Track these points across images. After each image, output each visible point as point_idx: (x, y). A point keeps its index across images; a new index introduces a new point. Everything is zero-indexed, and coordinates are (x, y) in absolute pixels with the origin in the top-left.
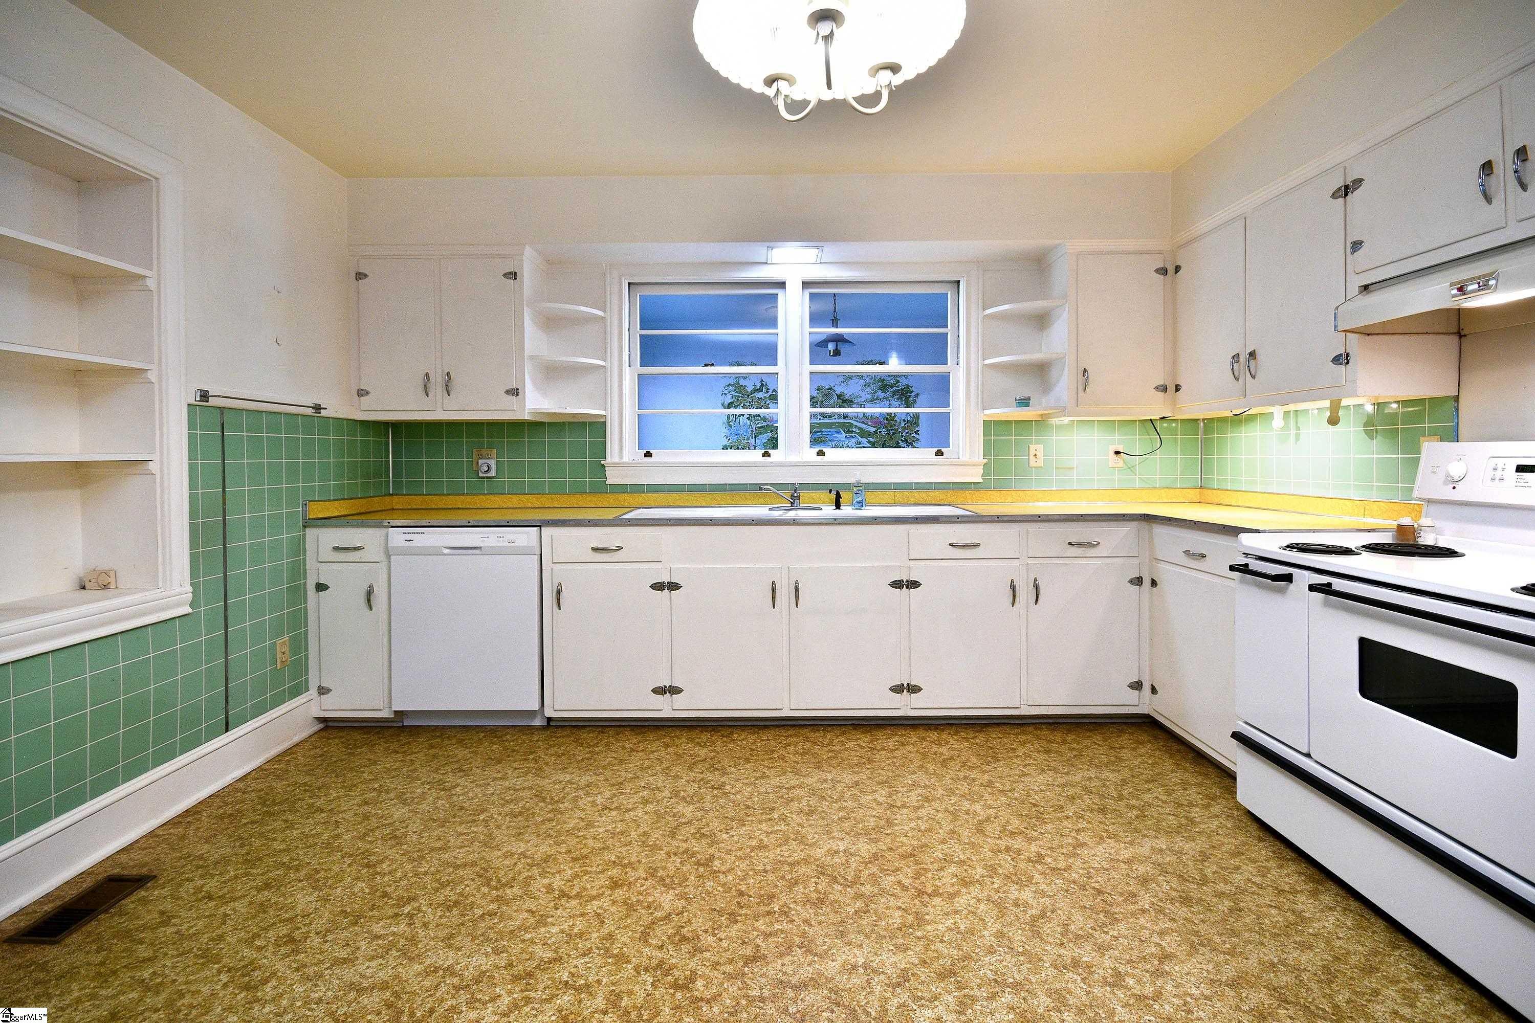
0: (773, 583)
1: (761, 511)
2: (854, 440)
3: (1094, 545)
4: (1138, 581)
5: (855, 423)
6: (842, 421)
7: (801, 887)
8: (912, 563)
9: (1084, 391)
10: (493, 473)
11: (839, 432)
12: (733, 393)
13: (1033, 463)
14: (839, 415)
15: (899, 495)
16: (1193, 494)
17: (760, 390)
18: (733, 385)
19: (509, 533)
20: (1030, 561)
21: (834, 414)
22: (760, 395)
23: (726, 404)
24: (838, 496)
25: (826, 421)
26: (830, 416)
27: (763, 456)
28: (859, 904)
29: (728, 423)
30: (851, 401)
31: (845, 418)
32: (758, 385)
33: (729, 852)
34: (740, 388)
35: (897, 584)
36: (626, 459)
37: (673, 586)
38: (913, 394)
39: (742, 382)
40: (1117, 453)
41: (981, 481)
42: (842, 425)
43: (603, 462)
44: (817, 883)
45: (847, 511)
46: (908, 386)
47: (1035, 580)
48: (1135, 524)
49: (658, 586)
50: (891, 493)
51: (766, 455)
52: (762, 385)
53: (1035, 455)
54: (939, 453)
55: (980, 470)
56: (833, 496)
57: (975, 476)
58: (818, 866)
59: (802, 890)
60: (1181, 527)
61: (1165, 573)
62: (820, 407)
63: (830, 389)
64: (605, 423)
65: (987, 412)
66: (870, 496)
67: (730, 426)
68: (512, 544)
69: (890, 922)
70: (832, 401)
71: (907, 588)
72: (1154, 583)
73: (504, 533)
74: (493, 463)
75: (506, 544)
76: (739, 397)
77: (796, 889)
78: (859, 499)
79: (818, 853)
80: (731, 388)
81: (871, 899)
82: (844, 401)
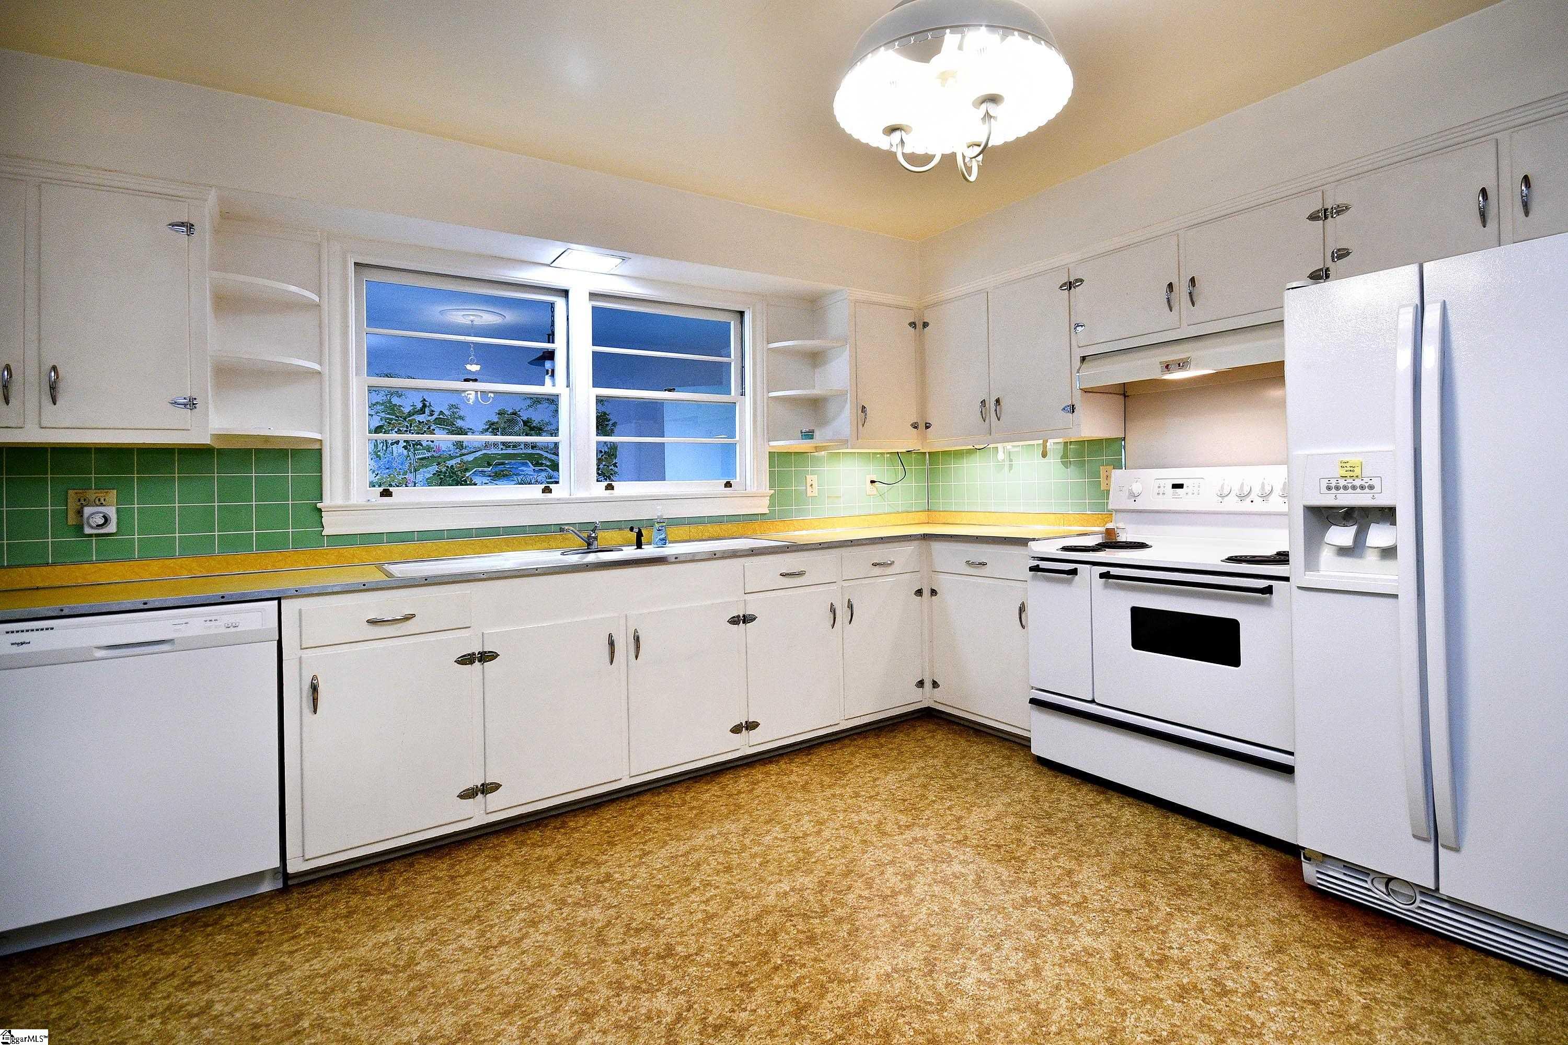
0: (610, 636)
1: (553, 557)
2: (544, 474)
3: (891, 564)
4: (919, 592)
5: (545, 454)
6: (530, 451)
7: (783, 934)
8: (748, 597)
9: (863, 425)
10: (112, 528)
11: (525, 464)
12: (383, 415)
13: (809, 494)
14: (526, 445)
15: (694, 530)
16: (923, 517)
17: (422, 411)
18: (382, 404)
19: (225, 613)
20: (846, 584)
21: (519, 444)
22: (421, 418)
23: (373, 428)
24: (640, 535)
25: (510, 451)
26: (515, 445)
27: (544, 491)
28: (846, 927)
29: (376, 453)
30: (540, 429)
31: (533, 447)
32: (419, 406)
33: (682, 934)
34: (391, 408)
35: (735, 621)
36: (356, 499)
37: (486, 657)
38: (611, 422)
39: (395, 400)
40: (872, 482)
41: (768, 512)
42: (530, 457)
43: (319, 505)
44: (794, 926)
45: (649, 551)
46: (605, 414)
47: (849, 600)
48: (916, 543)
49: (466, 660)
50: (686, 528)
51: (547, 490)
52: (424, 406)
53: (811, 485)
54: (728, 485)
55: (766, 501)
56: (633, 536)
57: (762, 507)
58: (780, 911)
59: (787, 937)
60: (957, 541)
61: (944, 583)
62: (502, 435)
63: (514, 414)
64: (320, 451)
65: (772, 443)
66: (673, 532)
67: (378, 456)
68: (232, 630)
69: (882, 929)
70: (516, 429)
71: (743, 623)
72: (934, 592)
73: (217, 614)
74: (112, 512)
75: (223, 630)
76: (391, 419)
77: (781, 938)
78: (663, 536)
79: (771, 900)
80: (379, 407)
81: (850, 919)
82: (532, 429)
